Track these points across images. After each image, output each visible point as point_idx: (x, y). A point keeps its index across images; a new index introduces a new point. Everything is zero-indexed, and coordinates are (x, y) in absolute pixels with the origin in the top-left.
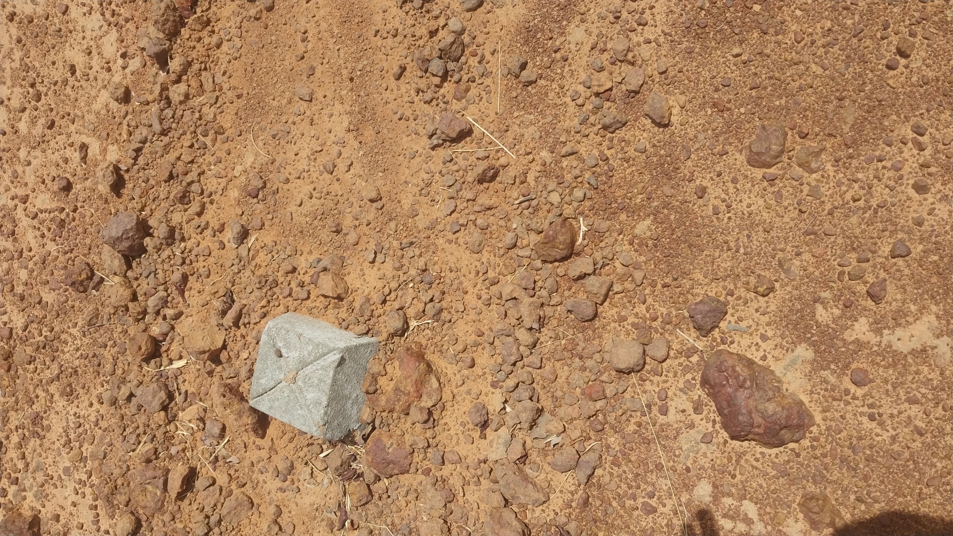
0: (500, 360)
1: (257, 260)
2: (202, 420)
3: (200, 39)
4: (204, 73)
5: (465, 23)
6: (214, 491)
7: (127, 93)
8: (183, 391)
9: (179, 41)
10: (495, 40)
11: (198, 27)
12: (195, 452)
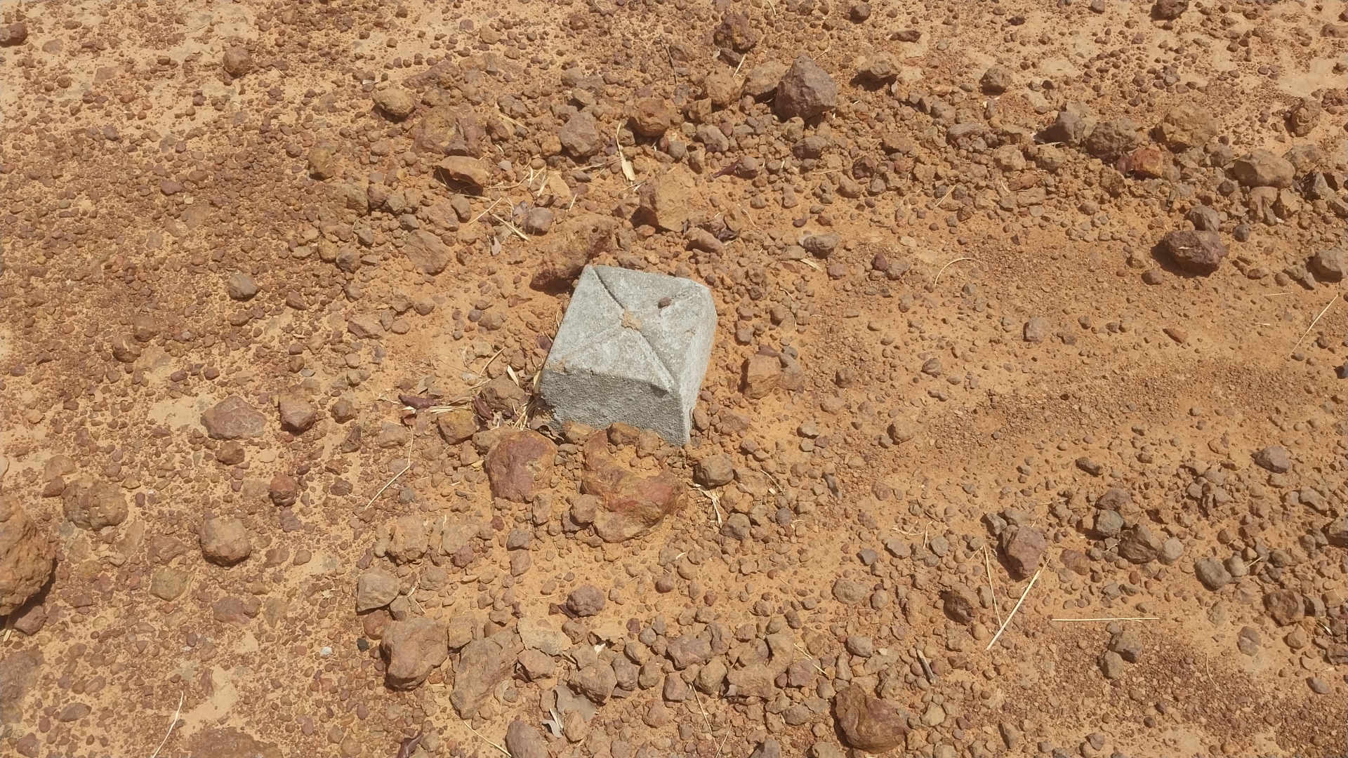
0: (673, 632)
1: (784, 272)
2: (550, 203)
3: (1090, 185)
4: (1042, 190)
5: (1176, 563)
6: (451, 219)
7: (998, 90)
8: (590, 176)
9: (1082, 156)
10: (1158, 610)
11: (1106, 181)
12: (505, 194)
